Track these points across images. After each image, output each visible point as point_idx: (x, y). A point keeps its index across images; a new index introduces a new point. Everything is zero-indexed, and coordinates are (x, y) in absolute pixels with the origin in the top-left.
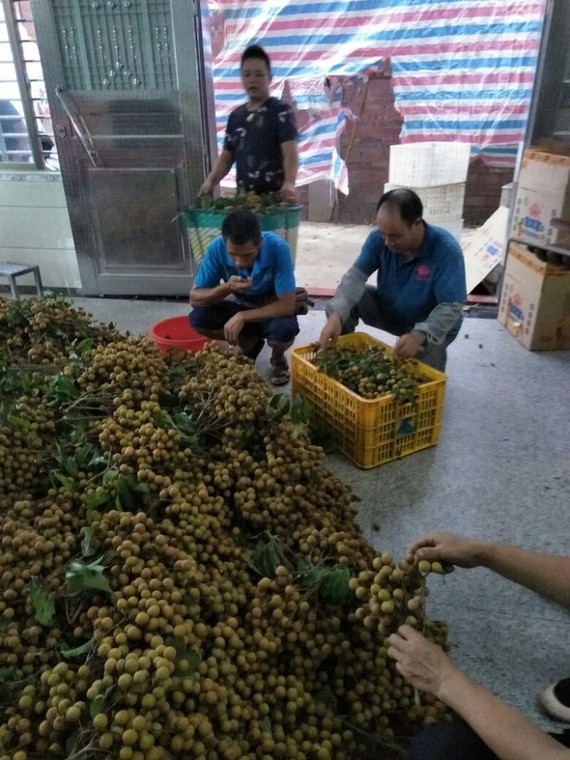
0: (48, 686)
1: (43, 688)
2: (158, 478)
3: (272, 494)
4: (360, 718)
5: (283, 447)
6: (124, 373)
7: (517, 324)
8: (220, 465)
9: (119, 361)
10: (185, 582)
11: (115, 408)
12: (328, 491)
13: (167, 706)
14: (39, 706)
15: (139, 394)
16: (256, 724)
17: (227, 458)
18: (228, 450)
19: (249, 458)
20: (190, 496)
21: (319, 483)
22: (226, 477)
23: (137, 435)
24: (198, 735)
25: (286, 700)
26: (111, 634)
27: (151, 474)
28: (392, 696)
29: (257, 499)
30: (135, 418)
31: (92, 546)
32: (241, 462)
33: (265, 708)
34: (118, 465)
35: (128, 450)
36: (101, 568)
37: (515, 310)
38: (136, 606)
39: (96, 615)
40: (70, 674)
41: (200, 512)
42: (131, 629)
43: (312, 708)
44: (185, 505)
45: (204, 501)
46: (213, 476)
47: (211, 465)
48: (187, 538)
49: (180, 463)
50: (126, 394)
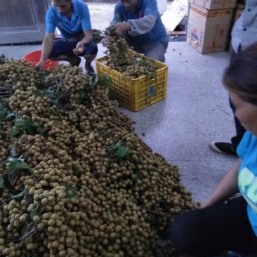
0: (8, 211)
1: (5, 213)
2: (43, 119)
3: (97, 122)
4: (147, 205)
5: (99, 101)
6: (15, 74)
7: (195, 42)
8: (71, 112)
9: (12, 68)
10: (64, 161)
11: (14, 91)
12: (122, 119)
13: (65, 210)
14: (5, 220)
15: (25, 83)
16: (104, 213)
17: (74, 109)
18: (73, 105)
19: (84, 107)
20: (59, 126)
21: (118, 116)
22: (75, 116)
23: (28, 102)
24: (81, 219)
25: (116, 202)
26: (33, 185)
27: (38, 118)
28: (159, 196)
29: (91, 125)
30: (25, 94)
31: (16, 152)
32: (81, 109)
33: (108, 206)
34: (22, 116)
35: (25, 108)
36: (23, 160)
37: (194, 36)
38: (43, 173)
39: (25, 180)
40: (18, 205)
41: (65, 132)
42: (43, 182)
43: (128, 204)
44: (57, 130)
45: (66, 128)
46: (68, 117)
47: (66, 112)
48: (61, 144)
49: (52, 112)
50: (19, 83)
